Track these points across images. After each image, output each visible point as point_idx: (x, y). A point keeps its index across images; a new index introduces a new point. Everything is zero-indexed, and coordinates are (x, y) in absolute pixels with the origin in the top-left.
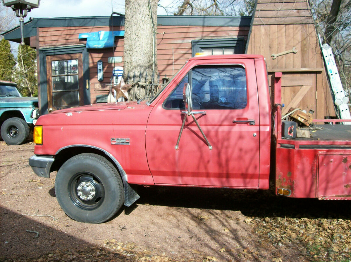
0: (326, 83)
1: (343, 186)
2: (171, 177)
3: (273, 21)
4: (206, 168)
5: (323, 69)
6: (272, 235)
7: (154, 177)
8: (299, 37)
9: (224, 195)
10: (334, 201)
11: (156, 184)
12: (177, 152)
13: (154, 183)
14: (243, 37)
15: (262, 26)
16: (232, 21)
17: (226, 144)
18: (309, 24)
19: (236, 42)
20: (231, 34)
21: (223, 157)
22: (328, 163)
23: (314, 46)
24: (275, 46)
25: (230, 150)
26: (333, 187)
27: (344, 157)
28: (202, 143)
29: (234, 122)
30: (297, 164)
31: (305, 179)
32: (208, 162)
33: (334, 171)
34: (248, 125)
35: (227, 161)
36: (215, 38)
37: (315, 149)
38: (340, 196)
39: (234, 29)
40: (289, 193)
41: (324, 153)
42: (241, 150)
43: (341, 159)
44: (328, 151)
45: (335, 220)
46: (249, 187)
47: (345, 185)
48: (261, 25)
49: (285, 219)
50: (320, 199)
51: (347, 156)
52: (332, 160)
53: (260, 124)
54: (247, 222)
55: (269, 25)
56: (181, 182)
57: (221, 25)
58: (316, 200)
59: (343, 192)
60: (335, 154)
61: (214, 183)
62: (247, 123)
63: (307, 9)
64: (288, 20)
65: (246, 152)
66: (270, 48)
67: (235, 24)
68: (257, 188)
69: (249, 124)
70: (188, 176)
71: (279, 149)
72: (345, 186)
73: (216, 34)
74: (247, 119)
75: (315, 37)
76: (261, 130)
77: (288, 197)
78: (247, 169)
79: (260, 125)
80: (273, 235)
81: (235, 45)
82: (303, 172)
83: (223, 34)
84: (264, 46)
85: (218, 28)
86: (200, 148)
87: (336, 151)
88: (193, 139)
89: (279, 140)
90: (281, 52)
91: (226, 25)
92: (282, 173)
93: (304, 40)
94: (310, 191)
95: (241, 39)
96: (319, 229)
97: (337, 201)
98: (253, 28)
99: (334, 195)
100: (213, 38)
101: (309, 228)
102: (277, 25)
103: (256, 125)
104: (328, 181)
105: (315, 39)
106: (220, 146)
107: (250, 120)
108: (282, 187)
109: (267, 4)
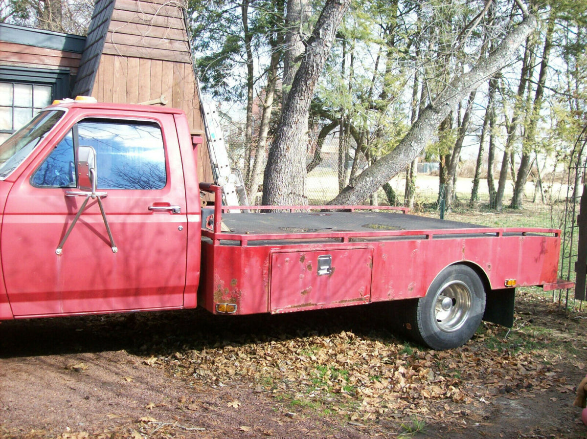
0: (205, 154)
1: (299, 294)
2: (44, 303)
3: (133, 51)
4: (105, 282)
5: (202, 132)
6: (200, 375)
7: (13, 304)
8: (169, 80)
9: (77, 330)
10: (289, 314)
11: (16, 317)
12: (59, 258)
13: (14, 316)
14: (68, 69)
15: (116, 57)
16: (49, 39)
17: (137, 243)
18: (185, 63)
19: (56, 76)
20: (47, 61)
21: (133, 263)
22: (283, 264)
23: (191, 96)
24: (135, 91)
25: (143, 253)
26: (289, 295)
27: (302, 254)
28: (100, 242)
29: (150, 209)
30: (245, 267)
31: (253, 287)
32: (110, 272)
33: (290, 273)
34: (171, 214)
35: (139, 269)
36: (20, 65)
37: (267, 245)
38: (296, 307)
39: (55, 54)
40: (233, 309)
41: (277, 250)
42: (159, 252)
43: (297, 257)
44: (282, 248)
45: (267, 344)
46: (168, 307)
47: (303, 291)
48: (114, 55)
49: (205, 351)
50: (273, 313)
51: (305, 253)
52: (287, 259)
53: (188, 212)
54: (149, 364)
55: (127, 57)
56: (61, 308)
57: (31, 44)
58: (269, 314)
59: (298, 301)
60: (290, 251)
61: (116, 306)
62: (169, 211)
63: (184, 41)
64: (155, 53)
65: (167, 254)
66: (127, 93)
67: (55, 46)
68: (181, 307)
69: (171, 212)
70: (75, 298)
71: (218, 247)
72: (302, 293)
73: (21, 58)
74: (168, 205)
75: (193, 83)
76: (189, 221)
77: (233, 316)
78: (168, 280)
79: (187, 214)
80: (202, 374)
81: (53, 81)
82: (251, 277)
83: (34, 60)
84: (118, 89)
85: (26, 49)
86: (96, 250)
87: (292, 247)
88: (85, 237)
89: (219, 235)
90: (143, 101)
91: (39, 45)
92: (222, 282)
93: (176, 84)
94: (260, 303)
95: (64, 72)
96: (255, 358)
97: (293, 313)
98: (103, 58)
99: (290, 306)
100: (16, 65)
101: (242, 358)
102: (138, 59)
103: (182, 214)
104: (281, 289)
105: (193, 86)
106: (128, 247)
107: (173, 206)
108: (223, 301)
109: (126, 23)
